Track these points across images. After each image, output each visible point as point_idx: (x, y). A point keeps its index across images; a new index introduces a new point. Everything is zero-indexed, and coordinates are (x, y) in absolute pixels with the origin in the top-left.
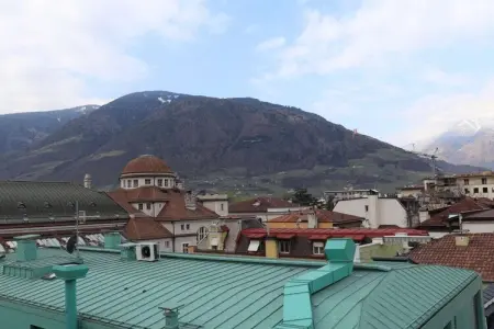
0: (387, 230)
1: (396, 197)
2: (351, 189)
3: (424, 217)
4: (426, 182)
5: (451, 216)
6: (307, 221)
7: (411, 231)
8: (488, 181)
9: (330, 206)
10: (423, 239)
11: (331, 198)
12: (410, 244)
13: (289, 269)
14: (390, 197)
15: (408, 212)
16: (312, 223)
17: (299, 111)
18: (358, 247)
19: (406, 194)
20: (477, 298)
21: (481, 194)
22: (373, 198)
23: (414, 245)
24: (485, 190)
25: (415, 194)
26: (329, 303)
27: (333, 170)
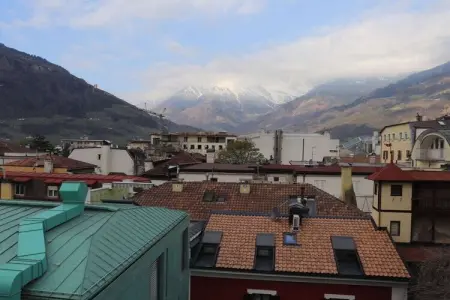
0: (115, 177)
1: (126, 149)
2: (86, 139)
3: (148, 167)
4: (153, 137)
5: (171, 167)
6: (43, 166)
7: (136, 179)
8: (203, 140)
9: (66, 153)
10: (145, 185)
11: (67, 146)
12: (135, 189)
13: (24, 209)
14: (120, 148)
15: (135, 162)
16: (48, 168)
17: (45, 61)
18: (90, 190)
19: (135, 146)
20: (185, 234)
21: (196, 150)
22: (105, 148)
23: (139, 191)
24: (200, 147)
25: (142, 147)
26: (61, 239)
27: (71, 120)
